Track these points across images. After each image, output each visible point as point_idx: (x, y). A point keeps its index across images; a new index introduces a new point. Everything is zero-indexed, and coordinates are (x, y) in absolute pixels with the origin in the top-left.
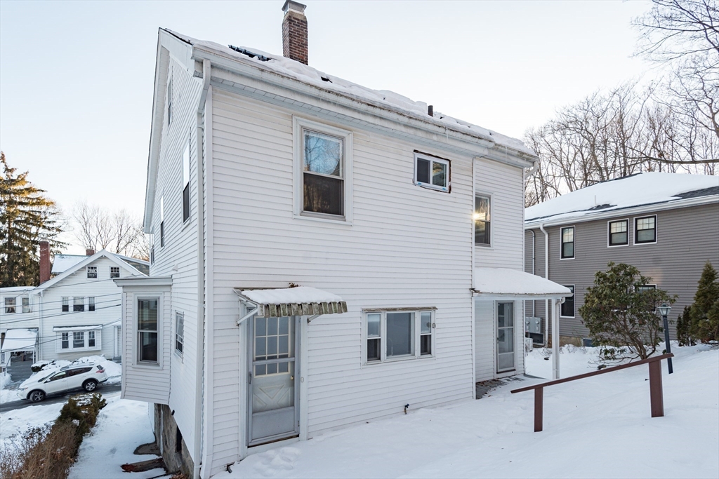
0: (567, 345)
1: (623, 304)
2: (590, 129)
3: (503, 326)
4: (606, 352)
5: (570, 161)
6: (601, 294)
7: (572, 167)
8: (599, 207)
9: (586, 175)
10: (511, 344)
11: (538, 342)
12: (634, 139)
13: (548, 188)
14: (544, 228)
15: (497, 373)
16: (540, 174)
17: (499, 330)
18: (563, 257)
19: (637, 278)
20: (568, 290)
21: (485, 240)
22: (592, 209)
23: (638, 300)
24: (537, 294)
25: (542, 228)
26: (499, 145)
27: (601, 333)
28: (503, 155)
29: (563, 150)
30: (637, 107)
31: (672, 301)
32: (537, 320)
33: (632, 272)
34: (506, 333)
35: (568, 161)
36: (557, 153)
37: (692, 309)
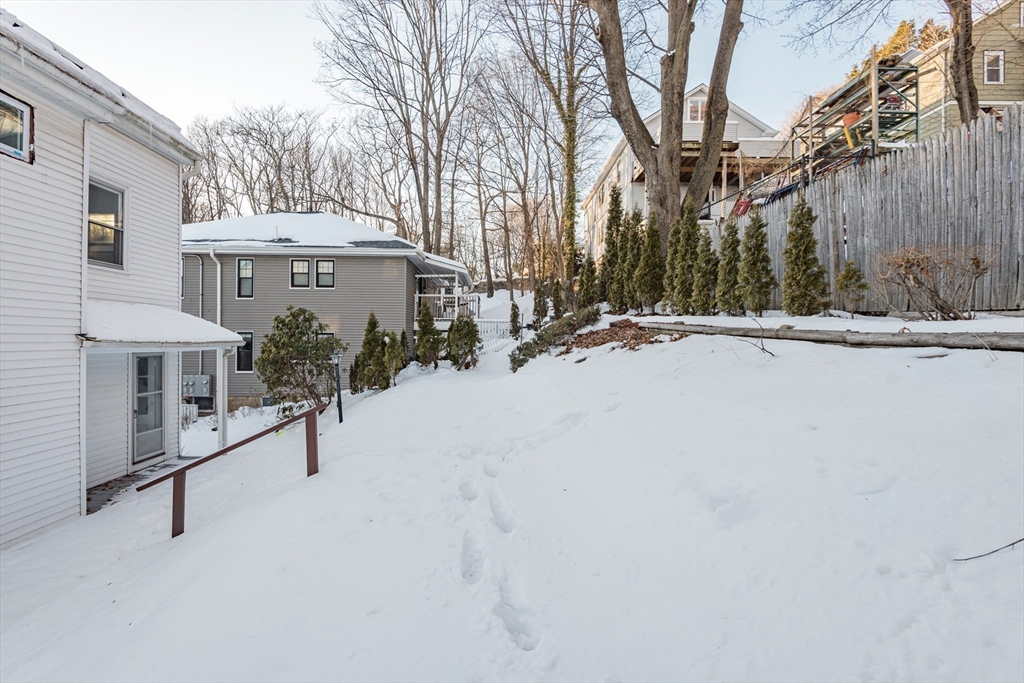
0: (241, 408)
1: (302, 353)
2: (275, 146)
3: (147, 391)
4: (285, 410)
5: (255, 178)
6: (278, 342)
7: (257, 186)
8: (280, 240)
9: (272, 200)
10: (158, 416)
11: (206, 408)
12: (320, 173)
13: (228, 205)
14: (215, 255)
15: (134, 464)
16: (216, 182)
17: (139, 398)
18: (239, 296)
19: (315, 325)
20: (240, 338)
21: (114, 258)
22: (273, 241)
23: (316, 347)
24: (196, 343)
25: (212, 255)
26: (139, 118)
27: (279, 388)
28: (146, 134)
29: (246, 161)
30: (322, 141)
31: (345, 349)
32: (206, 379)
33: (310, 319)
34: (151, 401)
35: (251, 178)
36: (238, 162)
37: (361, 356)
